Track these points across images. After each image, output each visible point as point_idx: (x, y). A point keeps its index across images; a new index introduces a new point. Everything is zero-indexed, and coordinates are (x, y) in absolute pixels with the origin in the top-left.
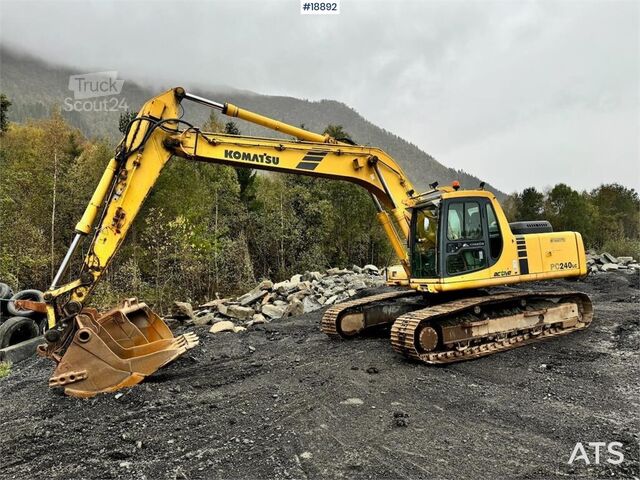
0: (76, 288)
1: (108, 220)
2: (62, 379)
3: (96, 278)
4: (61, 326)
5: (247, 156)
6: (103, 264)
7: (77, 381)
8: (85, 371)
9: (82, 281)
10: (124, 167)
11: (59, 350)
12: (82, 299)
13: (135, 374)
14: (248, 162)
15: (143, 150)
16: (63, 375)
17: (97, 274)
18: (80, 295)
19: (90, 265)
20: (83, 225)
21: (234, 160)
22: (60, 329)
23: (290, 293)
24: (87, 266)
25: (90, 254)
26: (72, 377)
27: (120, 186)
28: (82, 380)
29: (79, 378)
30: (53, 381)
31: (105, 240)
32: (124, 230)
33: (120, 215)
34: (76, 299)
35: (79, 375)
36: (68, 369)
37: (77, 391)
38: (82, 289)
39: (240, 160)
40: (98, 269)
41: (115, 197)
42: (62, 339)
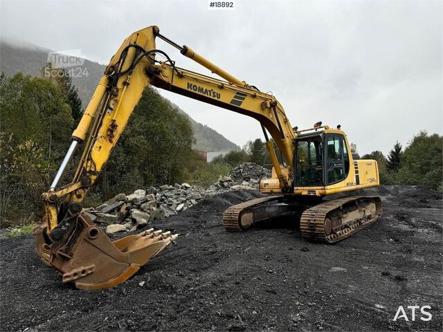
0: (76, 190)
1: (103, 131)
2: (75, 274)
3: (93, 181)
4: (64, 225)
5: (201, 90)
6: (99, 168)
7: (88, 275)
8: (93, 265)
9: (83, 184)
10: (115, 85)
11: (63, 248)
12: (80, 200)
13: (133, 265)
14: (202, 94)
15: (131, 73)
16: (75, 271)
17: (94, 177)
18: (79, 197)
19: (88, 169)
20: (79, 132)
21: (193, 91)
22: (63, 228)
23: (142, 203)
24: (85, 170)
25: (88, 160)
26: (83, 272)
27: (112, 102)
28: (92, 273)
29: (89, 272)
30: (67, 277)
31: (100, 147)
32: (115, 140)
33: (113, 126)
34: (76, 200)
35: (90, 269)
36: (79, 264)
37: (86, 284)
38: (81, 191)
39: (197, 92)
40: (94, 173)
41: (108, 110)
42: (65, 237)
